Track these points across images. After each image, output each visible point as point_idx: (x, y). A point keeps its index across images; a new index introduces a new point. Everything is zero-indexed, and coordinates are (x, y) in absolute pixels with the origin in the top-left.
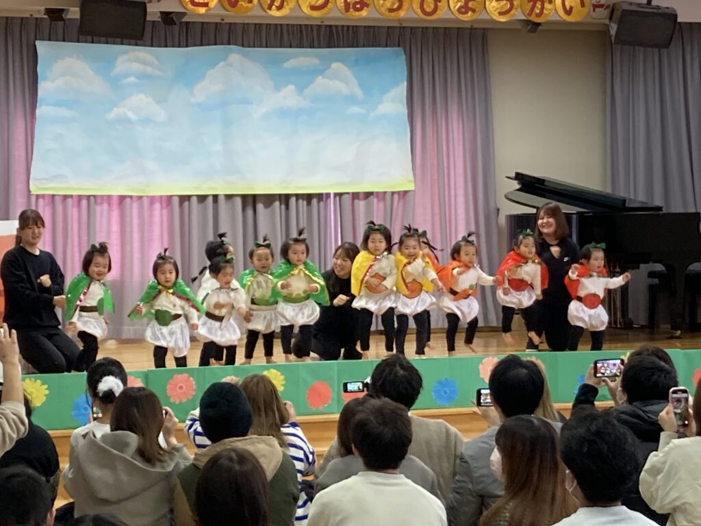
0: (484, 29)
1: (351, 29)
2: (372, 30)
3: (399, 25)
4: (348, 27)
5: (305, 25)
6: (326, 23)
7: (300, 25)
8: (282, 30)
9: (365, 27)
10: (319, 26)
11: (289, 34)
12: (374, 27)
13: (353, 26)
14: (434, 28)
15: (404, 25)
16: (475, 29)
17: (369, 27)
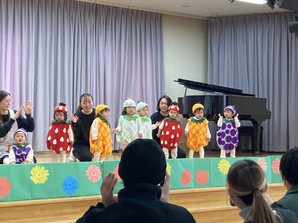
0: (161, 14)
1: (107, 7)
2: (116, 9)
3: (128, 8)
4: (106, 6)
5: (87, 3)
6: (97, 3)
7: (85, 2)
8: (77, 4)
9: (113, 7)
10: (93, 4)
11: (80, 6)
12: (117, 7)
13: (108, 6)
14: (141, 11)
15: (129, 8)
16: (158, 13)
17: (115, 7)
